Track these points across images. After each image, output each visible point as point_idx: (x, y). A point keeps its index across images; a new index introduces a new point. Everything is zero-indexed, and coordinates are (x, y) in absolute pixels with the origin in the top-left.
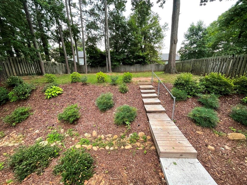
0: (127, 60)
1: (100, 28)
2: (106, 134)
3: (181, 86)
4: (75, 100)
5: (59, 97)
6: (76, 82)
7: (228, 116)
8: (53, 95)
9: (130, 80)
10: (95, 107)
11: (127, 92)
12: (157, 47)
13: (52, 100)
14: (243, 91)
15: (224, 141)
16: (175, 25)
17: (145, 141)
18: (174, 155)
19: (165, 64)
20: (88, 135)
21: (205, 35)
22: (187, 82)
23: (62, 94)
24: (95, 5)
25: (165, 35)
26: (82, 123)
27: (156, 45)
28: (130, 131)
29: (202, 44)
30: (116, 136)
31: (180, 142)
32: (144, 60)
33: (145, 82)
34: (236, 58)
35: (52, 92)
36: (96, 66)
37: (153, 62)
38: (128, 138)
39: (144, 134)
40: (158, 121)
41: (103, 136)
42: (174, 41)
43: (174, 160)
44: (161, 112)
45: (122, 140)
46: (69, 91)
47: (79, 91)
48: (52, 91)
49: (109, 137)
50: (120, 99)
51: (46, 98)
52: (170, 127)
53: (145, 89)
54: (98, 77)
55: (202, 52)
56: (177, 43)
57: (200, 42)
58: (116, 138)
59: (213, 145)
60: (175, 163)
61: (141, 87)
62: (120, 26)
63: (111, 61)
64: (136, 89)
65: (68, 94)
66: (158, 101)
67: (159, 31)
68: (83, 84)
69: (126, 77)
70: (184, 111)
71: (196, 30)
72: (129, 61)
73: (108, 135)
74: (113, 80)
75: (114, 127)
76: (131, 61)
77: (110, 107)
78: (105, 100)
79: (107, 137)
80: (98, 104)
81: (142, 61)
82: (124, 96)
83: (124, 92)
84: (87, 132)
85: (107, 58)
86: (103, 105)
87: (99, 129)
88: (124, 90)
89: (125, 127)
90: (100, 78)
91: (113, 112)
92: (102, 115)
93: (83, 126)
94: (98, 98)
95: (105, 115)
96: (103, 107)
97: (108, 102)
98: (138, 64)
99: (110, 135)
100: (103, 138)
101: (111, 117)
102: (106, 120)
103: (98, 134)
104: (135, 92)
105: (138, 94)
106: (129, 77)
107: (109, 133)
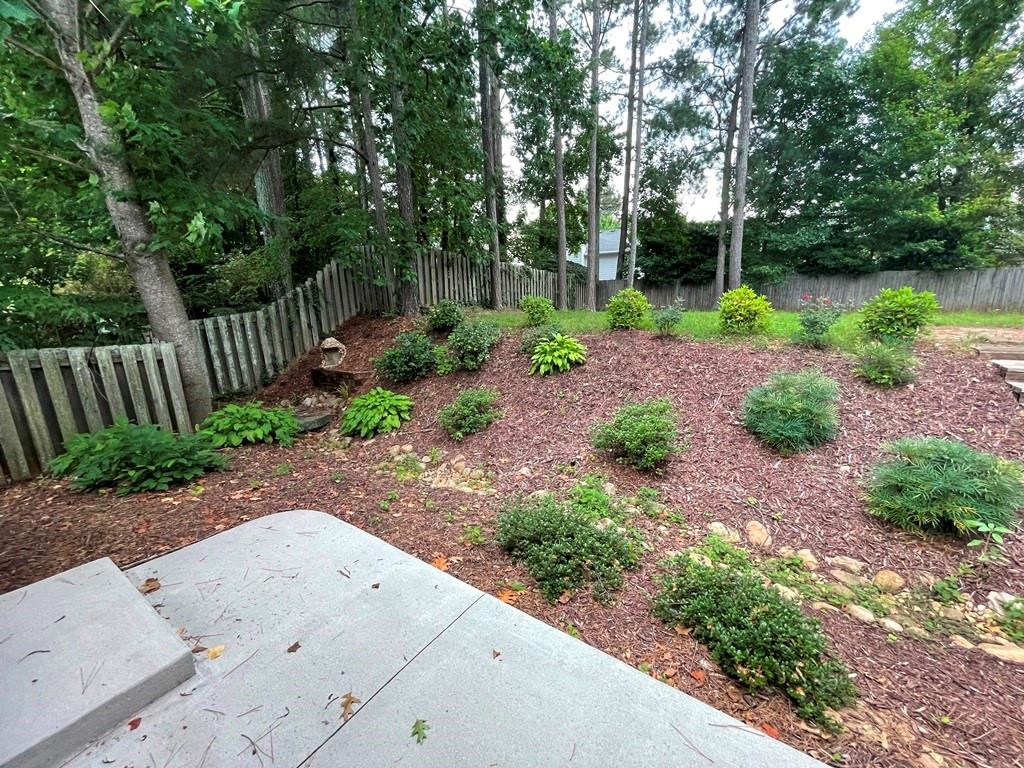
0: (835, 252)
1: (706, 122)
2: (825, 552)
4: (636, 389)
5: (574, 375)
6: (627, 328)
8: (559, 362)
9: (916, 325)
10: (732, 428)
11: (911, 386)
13: (551, 381)
20: (726, 533)
23: (584, 363)
24: (702, 26)
26: (687, 479)
28: (990, 578)
30: (891, 578)
35: (556, 354)
36: (669, 283)
38: (982, 607)
41: (807, 556)
45: (937, 608)
46: (609, 358)
47: (645, 358)
48: (554, 350)
49: (844, 569)
50: (868, 413)
51: (533, 372)
54: (733, 308)
58: (897, 585)
63: (743, 261)
64: (970, 378)
65: (606, 368)
68: (660, 337)
69: (895, 313)
72: (845, 255)
73: (839, 560)
74: (817, 322)
75: (864, 531)
76: (854, 257)
77: (818, 438)
78: (797, 400)
79: (833, 566)
80: (754, 417)
81: (938, 255)
82: (888, 401)
83: (891, 383)
84: (721, 521)
85: (722, 249)
86: (785, 422)
87: (776, 522)
88: (890, 372)
89: (942, 550)
90: (740, 315)
91: (837, 465)
92: (776, 466)
93: (695, 491)
94: (755, 392)
95: (792, 469)
96: (789, 433)
97: (815, 410)
98: (902, 270)
99: (855, 565)
100: (814, 567)
101: (832, 484)
102: (805, 490)
103: (778, 539)
104: (965, 391)
105: (997, 400)
106: (916, 312)
107: (842, 552)
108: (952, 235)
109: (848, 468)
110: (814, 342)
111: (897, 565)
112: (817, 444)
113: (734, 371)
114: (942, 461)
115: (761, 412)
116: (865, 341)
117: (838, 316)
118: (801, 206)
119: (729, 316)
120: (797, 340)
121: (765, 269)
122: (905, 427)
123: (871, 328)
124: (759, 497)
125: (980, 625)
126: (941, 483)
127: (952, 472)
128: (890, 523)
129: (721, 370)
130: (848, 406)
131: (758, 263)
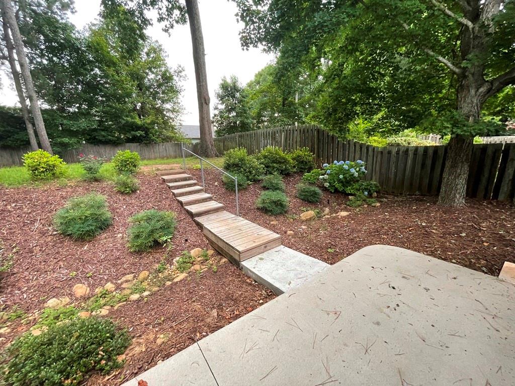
0: (103, 133)
2: (117, 279)
3: (236, 169)
7: (296, 197)
9: (135, 166)
10: (52, 237)
11: (138, 192)
12: (168, 110)
14: (301, 168)
15: (299, 224)
16: (201, 72)
17: (205, 258)
18: (258, 250)
19: (192, 144)
20: (59, 301)
21: (244, 98)
22: (243, 160)
25: (183, 88)
26: (21, 284)
27: (168, 106)
28: (172, 255)
29: (242, 113)
30: (144, 274)
31: (259, 233)
32: (146, 133)
33: (171, 171)
34: (286, 130)
37: (167, 139)
38: (172, 266)
39: (201, 249)
40: (219, 221)
41: (110, 286)
42: (203, 100)
43: (260, 256)
44: (216, 210)
45: (160, 276)
49: (127, 281)
50: (125, 207)
52: (239, 224)
53: (176, 181)
54: (35, 164)
55: (245, 125)
56: (209, 103)
57: (240, 109)
58: (147, 275)
59: (291, 230)
60: (261, 259)
61: (165, 177)
62: (61, 45)
63: (48, 134)
64: (156, 184)
66: (207, 195)
67: (167, 78)
69: (126, 161)
70: (249, 203)
71: (231, 89)
72: (109, 135)
73: (124, 279)
74: (92, 168)
75: (131, 259)
76: (113, 136)
77: (104, 226)
78: (86, 210)
79: (122, 283)
80: (64, 227)
81: (143, 137)
82: (131, 199)
83: (130, 192)
84: (54, 297)
85: (29, 126)
86: (83, 223)
87: (90, 279)
88: (129, 187)
89: (158, 253)
90: (42, 167)
91: (116, 235)
92: (85, 248)
93: (29, 289)
94: (60, 212)
95: (95, 246)
96: (88, 229)
97: (98, 213)
98: (133, 143)
99: (130, 277)
100: (114, 289)
101: (115, 245)
102: (103, 254)
103: (92, 287)
104: (155, 189)
105: (165, 191)
106: (133, 160)
107: (124, 274)
108: (146, 130)
109: (121, 235)
110: (94, 179)
111: (146, 267)
112: (105, 229)
113: (47, 203)
114: (149, 219)
115: (68, 222)
116: (119, 174)
117: (102, 164)
118: (78, 107)
119: (34, 169)
120: (85, 179)
121: (66, 140)
122: (139, 209)
123: (119, 168)
124: (77, 270)
125: (173, 273)
126: (150, 228)
127: (153, 222)
128: (139, 252)
129: (36, 203)
130: (116, 206)
131: (60, 137)
